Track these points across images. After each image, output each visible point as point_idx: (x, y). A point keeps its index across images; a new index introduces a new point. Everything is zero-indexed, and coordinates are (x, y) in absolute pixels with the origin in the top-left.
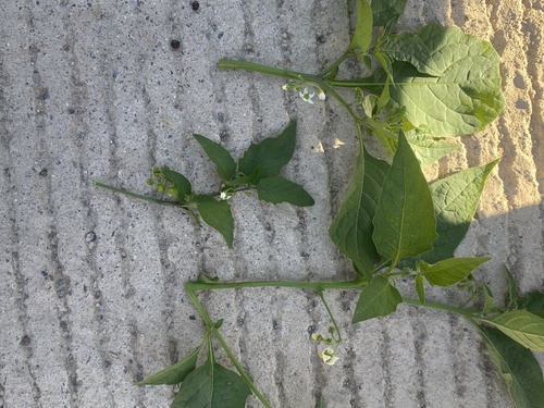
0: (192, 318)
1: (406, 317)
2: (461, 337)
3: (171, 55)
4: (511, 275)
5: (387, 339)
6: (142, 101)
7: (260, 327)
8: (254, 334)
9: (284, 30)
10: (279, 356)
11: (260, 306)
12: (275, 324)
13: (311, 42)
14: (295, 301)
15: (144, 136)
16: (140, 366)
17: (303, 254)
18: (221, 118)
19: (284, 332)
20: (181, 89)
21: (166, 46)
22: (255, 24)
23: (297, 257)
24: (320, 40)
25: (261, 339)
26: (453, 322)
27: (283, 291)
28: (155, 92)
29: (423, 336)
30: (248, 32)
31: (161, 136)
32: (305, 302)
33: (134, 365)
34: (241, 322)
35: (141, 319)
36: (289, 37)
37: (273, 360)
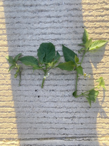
0: (81, 99)
1: (85, 64)
2: (89, 55)
3: (40, 97)
4: (80, 45)
5: (88, 68)
6: (47, 103)
7: (84, 88)
8: (85, 89)
9: (38, 80)
10: (89, 85)
11: (80, 88)
12: (84, 85)
13: (40, 76)
14: (80, 82)
15: (52, 103)
16: (88, 107)
17: (73, 80)
18: (50, 91)
19: (85, 84)
20: (45, 96)
21: (39, 98)
22: (36, 84)
23: (73, 81)
24: (39, 74)
25: (86, 88)
26: (86, 56)
27: (78, 83)
28: (45, 100)
29: (88, 61)
30: (38, 85)
31: (52, 100)
32: (81, 80)
33: (88, 108)
34: (83, 91)
35: (80, 106)
36: (39, 79)
37: (89, 86)
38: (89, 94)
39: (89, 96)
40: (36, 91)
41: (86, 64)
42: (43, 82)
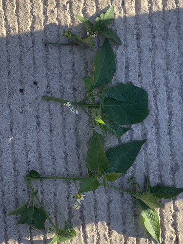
0: (24, 190)
1: (104, 194)
2: (125, 202)
3: (20, 94)
4: (147, 179)
5: (96, 202)
6: (9, 110)
7: (49, 195)
8: (46, 197)
9: (61, 86)
10: (56, 206)
11: (49, 187)
12: (55, 194)
13: (71, 91)
14: (62, 186)
15: (9, 123)
16: (4, 207)
17: (66, 169)
18: (38, 117)
19: (57, 197)
20: (23, 106)
21: (18, 91)
22: (50, 84)
23: (64, 170)
24: (75, 89)
25: (49, 199)
26: (122, 196)
27: (58, 181)
28: (14, 107)
29: (110, 201)
30: (48, 86)
31: (15, 123)
32: (66, 186)
33: (3, 206)
34: (42, 193)
35: (5, 189)
36: (63, 88)
37: (53, 207)
38: (35, 208)
39: (31, 208)
40: (35, 83)
41: (104, 196)
42: (56, 100)
